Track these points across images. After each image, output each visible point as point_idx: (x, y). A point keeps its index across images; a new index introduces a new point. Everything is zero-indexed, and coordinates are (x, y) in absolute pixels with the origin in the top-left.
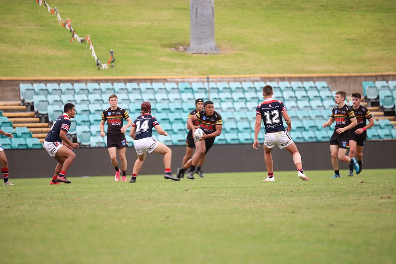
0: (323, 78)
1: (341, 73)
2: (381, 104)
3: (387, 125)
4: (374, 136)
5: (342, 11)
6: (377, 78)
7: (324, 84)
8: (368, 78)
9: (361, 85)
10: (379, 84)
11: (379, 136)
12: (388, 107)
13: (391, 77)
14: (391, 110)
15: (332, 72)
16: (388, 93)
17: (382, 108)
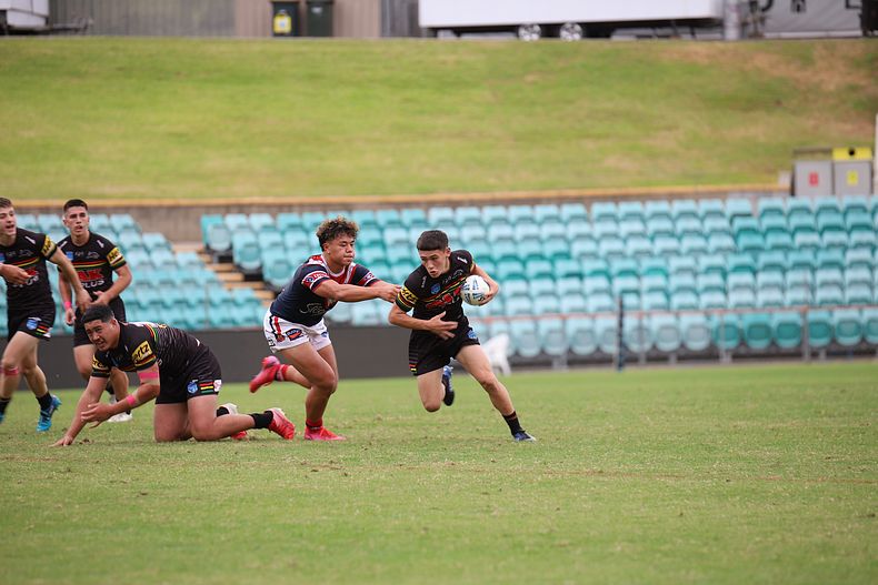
0: (126, 210)
1: (158, 198)
2: (237, 259)
3: (249, 301)
4: (224, 321)
5: (160, 79)
6: (227, 209)
7: (127, 220)
8: (210, 209)
9: (198, 221)
10: (233, 220)
11: (233, 321)
12: (251, 265)
13: (254, 209)
14: (255, 272)
15: (143, 196)
16: (250, 238)
17: (239, 268)
